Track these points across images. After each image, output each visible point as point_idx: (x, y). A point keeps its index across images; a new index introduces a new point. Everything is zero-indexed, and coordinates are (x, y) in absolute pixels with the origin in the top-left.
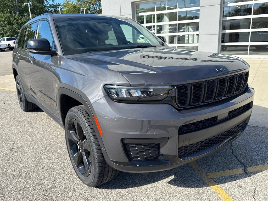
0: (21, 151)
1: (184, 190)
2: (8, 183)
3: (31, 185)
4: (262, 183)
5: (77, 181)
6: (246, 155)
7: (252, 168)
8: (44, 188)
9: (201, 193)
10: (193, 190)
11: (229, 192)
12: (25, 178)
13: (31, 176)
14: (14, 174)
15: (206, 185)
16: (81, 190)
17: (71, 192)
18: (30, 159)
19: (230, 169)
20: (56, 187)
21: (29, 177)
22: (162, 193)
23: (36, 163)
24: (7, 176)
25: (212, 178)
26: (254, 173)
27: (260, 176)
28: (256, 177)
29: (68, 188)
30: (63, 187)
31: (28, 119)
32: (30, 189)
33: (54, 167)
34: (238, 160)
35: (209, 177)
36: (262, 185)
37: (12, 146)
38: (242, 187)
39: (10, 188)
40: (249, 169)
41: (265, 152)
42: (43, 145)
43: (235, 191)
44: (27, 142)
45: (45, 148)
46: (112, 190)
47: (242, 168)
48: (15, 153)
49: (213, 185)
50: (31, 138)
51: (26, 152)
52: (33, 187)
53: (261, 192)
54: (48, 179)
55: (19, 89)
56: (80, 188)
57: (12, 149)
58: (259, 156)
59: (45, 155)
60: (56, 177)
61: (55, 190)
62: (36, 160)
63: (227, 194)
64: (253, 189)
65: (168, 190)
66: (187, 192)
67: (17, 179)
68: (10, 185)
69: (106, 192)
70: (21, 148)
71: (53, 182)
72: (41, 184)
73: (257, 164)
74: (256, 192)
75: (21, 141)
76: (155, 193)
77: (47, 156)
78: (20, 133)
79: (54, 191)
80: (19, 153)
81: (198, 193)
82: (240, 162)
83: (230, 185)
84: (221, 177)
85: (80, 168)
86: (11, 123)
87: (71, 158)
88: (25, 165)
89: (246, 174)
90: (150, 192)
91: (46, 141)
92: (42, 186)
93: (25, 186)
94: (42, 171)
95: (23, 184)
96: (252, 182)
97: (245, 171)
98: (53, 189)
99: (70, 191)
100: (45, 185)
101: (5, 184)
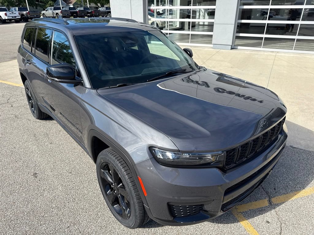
0: (45, 177)
1: (217, 228)
2: (42, 223)
3: (65, 224)
4: (287, 218)
5: (112, 219)
6: (269, 183)
7: (276, 198)
8: (80, 228)
9: (233, 232)
10: (225, 228)
11: (259, 230)
12: (57, 215)
13: (63, 213)
14: (44, 210)
15: (237, 221)
16: (118, 230)
17: (108, 233)
18: (58, 189)
19: (256, 200)
20: (92, 226)
21: (61, 214)
22: (197, 232)
23: (65, 194)
24: (38, 212)
25: (241, 212)
26: (278, 205)
27: (284, 208)
28: (281, 209)
29: (104, 228)
30: (99, 226)
31: (44, 131)
32: (66, 230)
33: (85, 199)
34: (263, 188)
35: (239, 211)
36: (286, 219)
37: (34, 170)
38: (269, 223)
39: (45, 230)
40: (273, 200)
41: (286, 178)
42: (67, 168)
43: (264, 228)
44: (49, 165)
45: (70, 173)
46: (148, 229)
47: (267, 199)
48: (39, 180)
49: (243, 220)
50: (53, 159)
51: (51, 178)
52: (68, 227)
53: (287, 229)
54: (82, 215)
55: (30, 95)
56: (116, 228)
57: (35, 175)
58: (281, 183)
59: (72, 183)
60: (90, 213)
61: (92, 230)
62: (64, 189)
63: (257, 232)
64: (279, 225)
65: (202, 228)
66: (220, 230)
67: (49, 216)
68: (44, 225)
69: (143, 232)
70: (44, 173)
71: (88, 220)
72: (76, 223)
73: (280, 194)
74: (282, 228)
75: (42, 163)
76: (190, 232)
77: (74, 184)
78: (39, 151)
79: (91, 232)
80: (44, 180)
81: (231, 232)
82: (265, 191)
83: (259, 221)
84: (250, 210)
85: (115, 206)
86: (26, 136)
87: (104, 195)
88: (54, 197)
89: (272, 206)
90: (186, 231)
91: (70, 162)
92: (78, 226)
93: (59, 227)
94: (73, 205)
95: (57, 223)
96: (277, 216)
97: (270, 202)
98: (90, 230)
99: (107, 231)
100: (80, 224)
101: (38, 224)
